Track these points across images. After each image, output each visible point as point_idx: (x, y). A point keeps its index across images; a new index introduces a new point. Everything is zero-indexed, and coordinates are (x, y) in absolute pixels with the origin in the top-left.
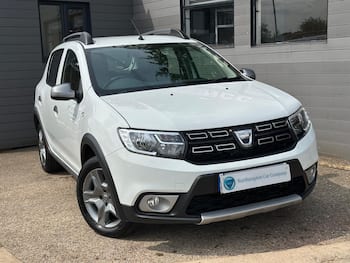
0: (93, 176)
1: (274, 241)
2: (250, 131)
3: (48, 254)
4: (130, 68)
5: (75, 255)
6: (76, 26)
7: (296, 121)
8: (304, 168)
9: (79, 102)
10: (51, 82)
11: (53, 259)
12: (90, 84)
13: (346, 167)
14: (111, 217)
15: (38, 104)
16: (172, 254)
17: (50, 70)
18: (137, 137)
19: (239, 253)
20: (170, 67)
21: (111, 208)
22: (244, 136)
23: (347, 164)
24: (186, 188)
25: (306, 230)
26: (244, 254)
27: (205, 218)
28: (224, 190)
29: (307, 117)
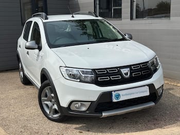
0: (47, 90)
1: (140, 125)
2: (129, 69)
3: (23, 130)
4: (67, 30)
5: (37, 131)
6: (39, 6)
7: (153, 63)
8: (156, 88)
9: (40, 51)
10: (26, 38)
11: (25, 134)
12: (46, 42)
13: (178, 85)
14: (56, 112)
15: (19, 49)
16: (87, 132)
17: (25, 31)
18: (70, 71)
19: (121, 132)
20: (88, 31)
21: (55, 107)
22: (125, 72)
23: (178, 83)
24: (95, 99)
25: (156, 120)
26: (124, 133)
27: (104, 114)
28: (115, 100)
29: (159, 61)
